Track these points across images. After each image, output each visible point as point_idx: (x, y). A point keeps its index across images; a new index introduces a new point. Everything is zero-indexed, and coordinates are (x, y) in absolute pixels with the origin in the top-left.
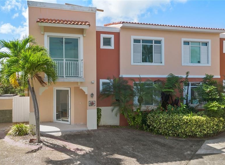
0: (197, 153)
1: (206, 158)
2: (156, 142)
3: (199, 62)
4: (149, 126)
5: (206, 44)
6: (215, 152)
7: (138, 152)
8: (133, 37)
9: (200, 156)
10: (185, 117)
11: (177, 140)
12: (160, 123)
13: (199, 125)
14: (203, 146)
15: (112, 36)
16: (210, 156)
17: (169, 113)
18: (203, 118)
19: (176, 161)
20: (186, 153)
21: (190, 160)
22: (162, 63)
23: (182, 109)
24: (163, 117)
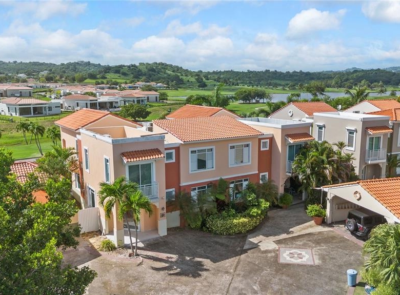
0: (244, 248)
1: (249, 252)
2: (217, 243)
3: (242, 162)
4: (208, 228)
5: (248, 145)
6: (254, 246)
7: (208, 253)
8: (191, 150)
9: (245, 251)
10: (235, 221)
11: (229, 238)
12: (218, 227)
13: (244, 225)
14: (247, 242)
15: (173, 151)
16: (251, 250)
17: (224, 218)
18: (246, 220)
19: (233, 257)
20: (237, 250)
21: (240, 255)
22: (213, 168)
23: (232, 214)
24: (219, 222)
